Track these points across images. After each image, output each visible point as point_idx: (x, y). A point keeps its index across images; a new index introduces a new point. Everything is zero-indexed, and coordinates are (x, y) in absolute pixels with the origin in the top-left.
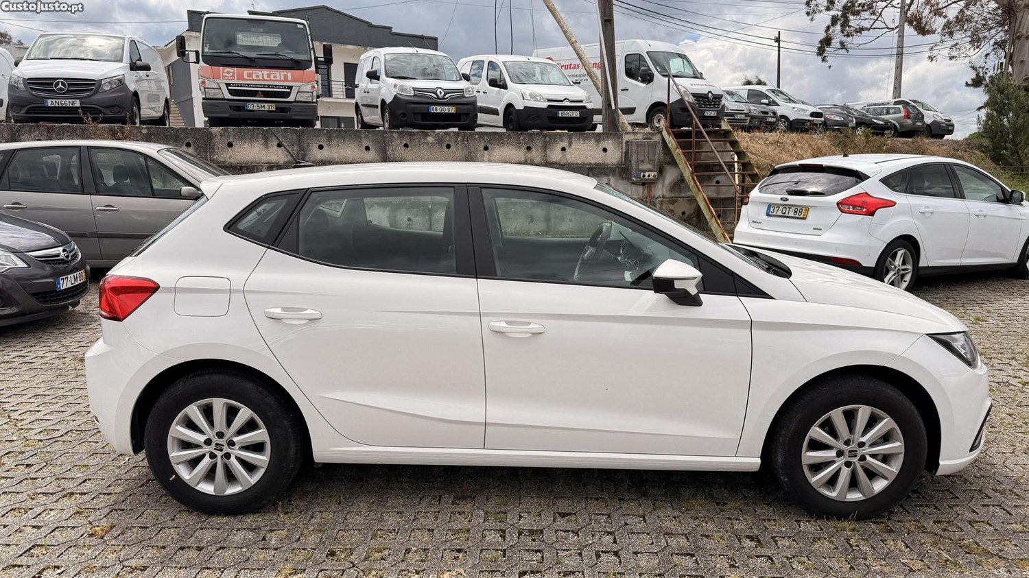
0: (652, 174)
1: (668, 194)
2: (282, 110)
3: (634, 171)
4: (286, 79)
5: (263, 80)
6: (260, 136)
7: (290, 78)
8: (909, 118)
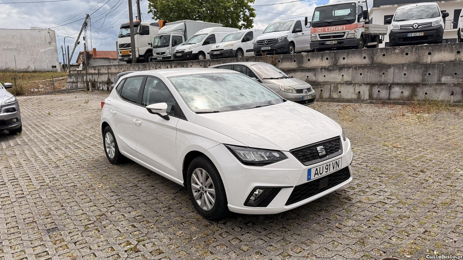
2: (340, 43)
4: (343, 29)
5: (333, 31)
6: (320, 55)
7: (344, 29)
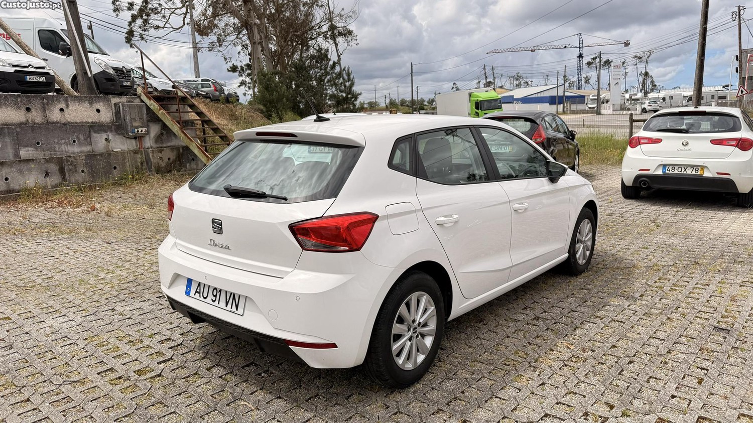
0: (144, 130)
1: (154, 146)
3: (129, 127)
8: (217, 91)
